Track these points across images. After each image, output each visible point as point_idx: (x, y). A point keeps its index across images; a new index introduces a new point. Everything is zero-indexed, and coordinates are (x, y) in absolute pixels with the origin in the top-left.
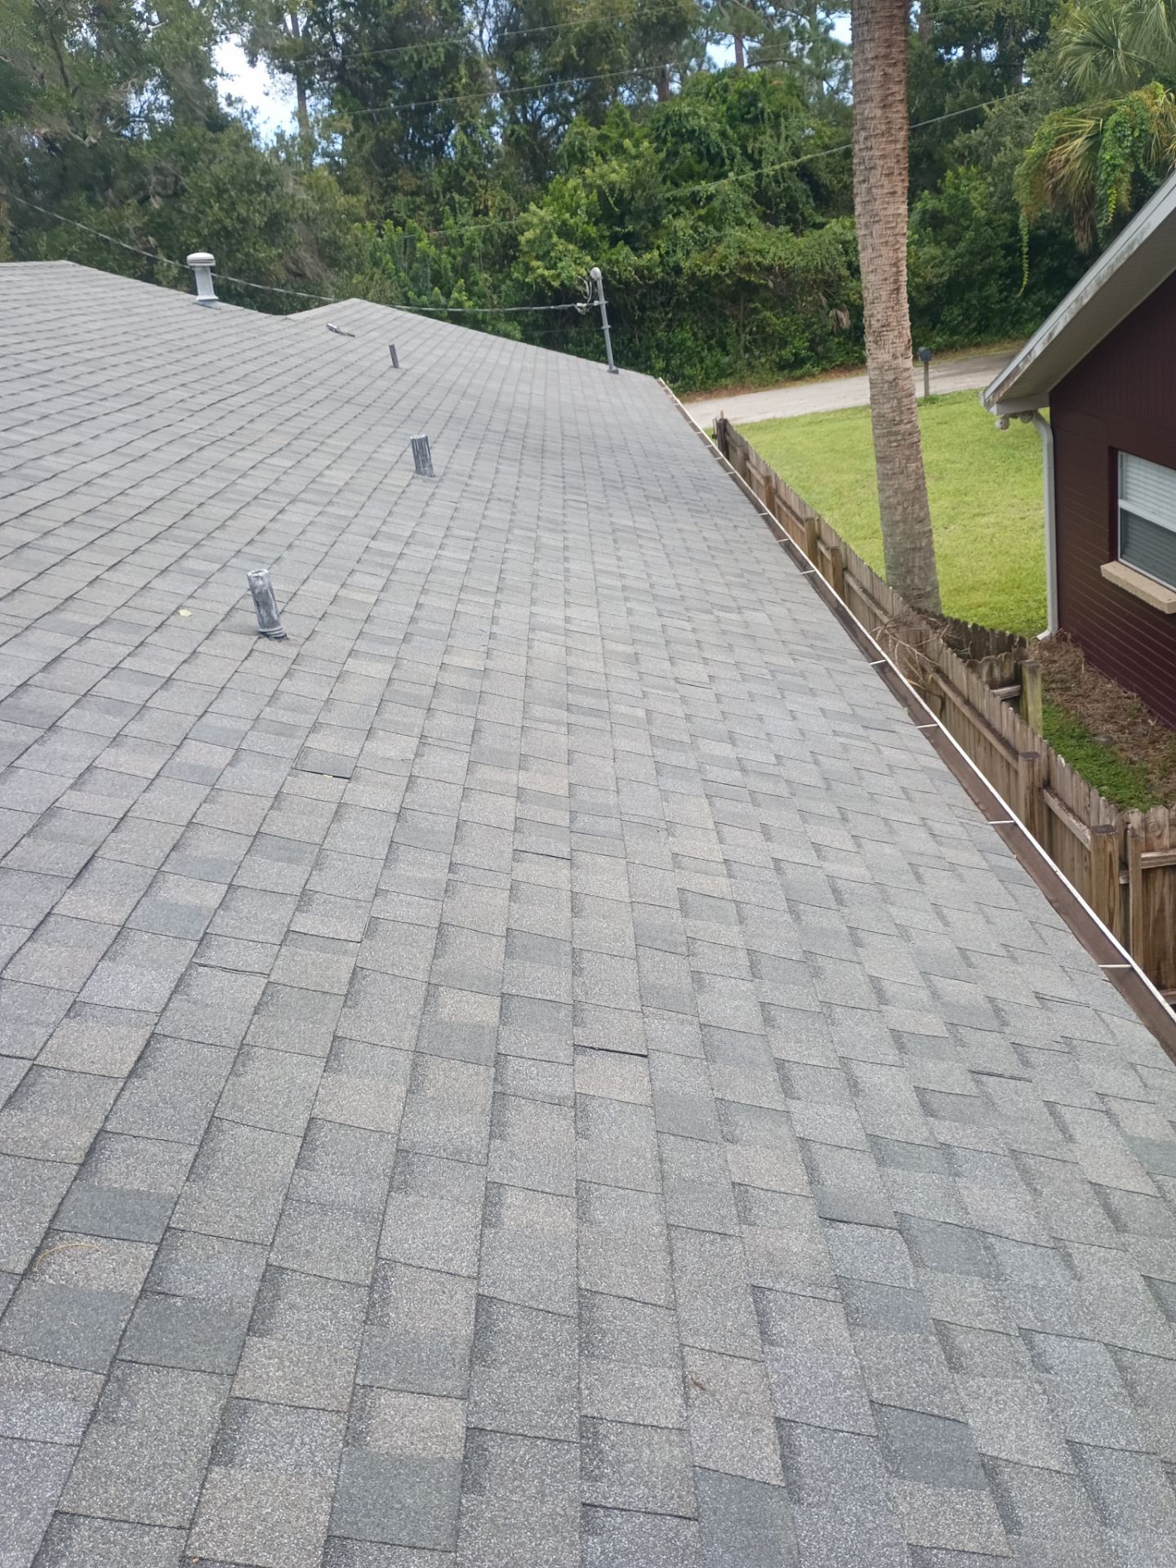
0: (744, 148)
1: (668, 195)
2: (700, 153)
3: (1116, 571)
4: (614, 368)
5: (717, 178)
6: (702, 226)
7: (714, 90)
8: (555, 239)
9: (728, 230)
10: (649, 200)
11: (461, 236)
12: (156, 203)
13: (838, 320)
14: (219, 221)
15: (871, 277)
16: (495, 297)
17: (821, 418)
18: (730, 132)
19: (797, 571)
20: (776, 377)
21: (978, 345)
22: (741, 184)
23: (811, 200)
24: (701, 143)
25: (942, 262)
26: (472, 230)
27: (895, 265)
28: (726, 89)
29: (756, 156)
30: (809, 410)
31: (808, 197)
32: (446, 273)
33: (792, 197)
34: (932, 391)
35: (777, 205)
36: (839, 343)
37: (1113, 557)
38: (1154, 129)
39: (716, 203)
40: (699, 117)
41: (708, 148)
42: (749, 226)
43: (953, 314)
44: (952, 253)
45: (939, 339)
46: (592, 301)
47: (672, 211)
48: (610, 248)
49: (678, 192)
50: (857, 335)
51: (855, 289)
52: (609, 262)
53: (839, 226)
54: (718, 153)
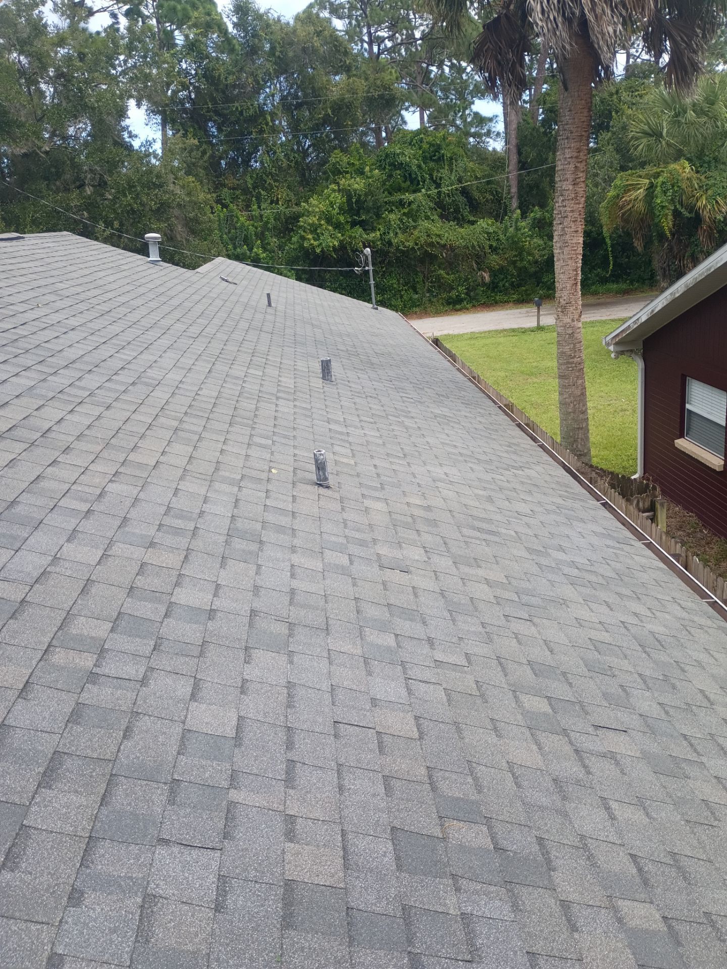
0: (431, 175)
1: (386, 200)
2: (405, 176)
3: (683, 444)
4: (376, 306)
5: (415, 192)
6: (405, 219)
7: (414, 141)
9: (420, 222)
10: (375, 202)
11: (261, 216)
12: (89, 190)
13: (483, 278)
14: (130, 205)
15: (562, 276)
16: (280, 252)
17: (477, 335)
18: (424, 166)
19: (533, 443)
20: (445, 309)
22: (429, 196)
23: (467, 207)
24: (406, 171)
25: (544, 248)
26: (268, 212)
27: (576, 270)
28: (421, 140)
29: (438, 181)
30: (469, 330)
31: (466, 205)
32: (251, 236)
33: (457, 205)
34: (541, 323)
35: (449, 209)
36: (483, 291)
37: (681, 436)
38: (684, 186)
39: (414, 206)
40: (406, 156)
41: (410, 175)
42: (433, 220)
43: (549, 278)
44: (550, 243)
45: (541, 292)
46: (364, 267)
47: (388, 209)
48: (351, 228)
49: (392, 199)
50: (493, 287)
51: (494, 260)
52: (350, 237)
53: (484, 224)
54: (416, 178)
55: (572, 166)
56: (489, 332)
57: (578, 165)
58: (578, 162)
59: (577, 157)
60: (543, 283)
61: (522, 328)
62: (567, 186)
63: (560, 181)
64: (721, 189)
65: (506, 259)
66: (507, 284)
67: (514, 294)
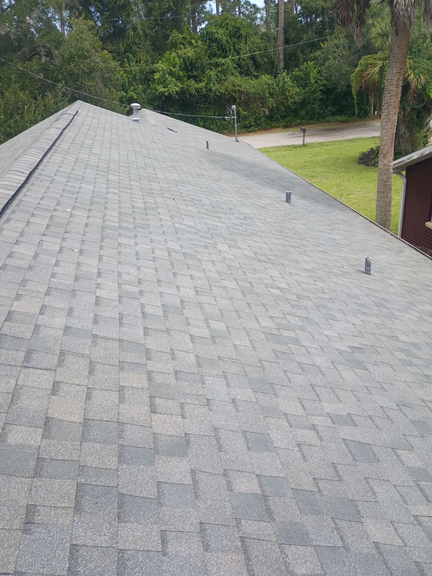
0: (234, 47)
1: (207, 62)
2: (219, 47)
5: (225, 57)
6: (219, 75)
7: (223, 24)
8: (167, 76)
9: (228, 77)
10: (202, 64)
11: (131, 71)
13: (264, 112)
16: (143, 94)
18: (230, 41)
21: (310, 124)
22: (233, 60)
23: (253, 67)
24: (219, 44)
25: (300, 94)
26: (136, 68)
27: (392, 135)
28: (227, 24)
29: (238, 50)
31: (253, 65)
32: (126, 84)
33: (248, 66)
34: (306, 142)
35: (244, 68)
36: (265, 120)
39: (225, 67)
40: (219, 34)
41: (222, 46)
42: (236, 76)
43: (303, 112)
44: (304, 91)
45: (298, 121)
47: (209, 68)
48: (187, 80)
49: (212, 61)
50: (270, 118)
51: (271, 101)
52: (187, 85)
53: (266, 78)
54: (225, 48)
55: (396, 77)
56: (275, 147)
57: (400, 77)
58: (400, 75)
59: (399, 73)
60: (299, 115)
61: (294, 145)
62: (393, 88)
63: (389, 85)
64: (423, 69)
65: (278, 101)
66: (279, 116)
67: (282, 122)
